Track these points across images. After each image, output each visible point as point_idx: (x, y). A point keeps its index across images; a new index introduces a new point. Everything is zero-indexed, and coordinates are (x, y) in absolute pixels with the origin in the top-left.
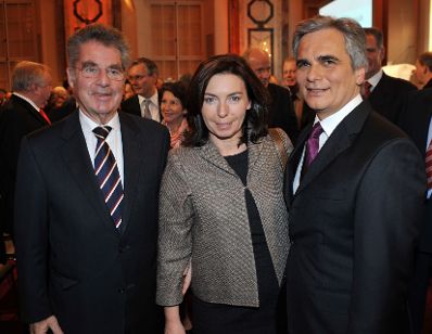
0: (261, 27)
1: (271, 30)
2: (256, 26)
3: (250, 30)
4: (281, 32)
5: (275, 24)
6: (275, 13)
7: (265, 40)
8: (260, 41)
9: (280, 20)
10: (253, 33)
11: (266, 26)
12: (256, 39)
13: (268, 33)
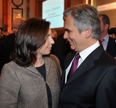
0: (17, 7)
1: (22, 9)
2: (15, 7)
3: (13, 9)
4: (26, 11)
5: (24, 7)
6: (24, 2)
7: (19, 13)
8: (17, 14)
9: (26, 5)
10: (14, 10)
11: (20, 7)
12: (15, 13)
13: (21, 11)
